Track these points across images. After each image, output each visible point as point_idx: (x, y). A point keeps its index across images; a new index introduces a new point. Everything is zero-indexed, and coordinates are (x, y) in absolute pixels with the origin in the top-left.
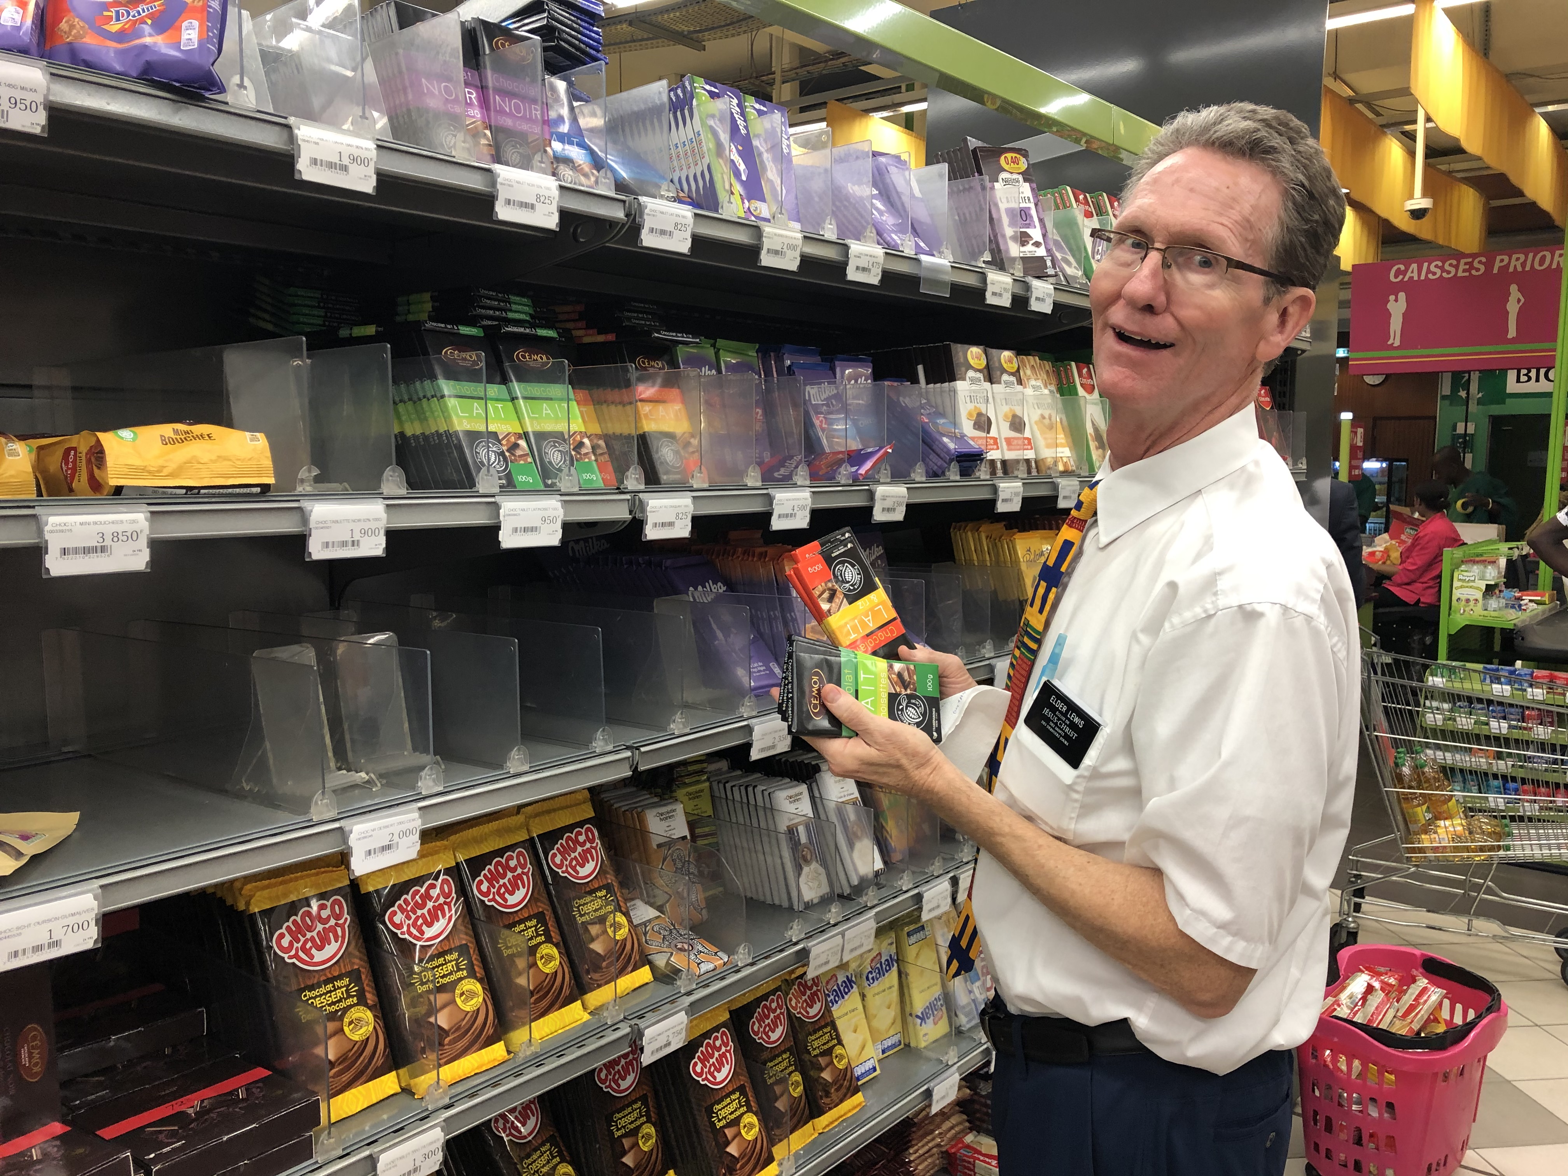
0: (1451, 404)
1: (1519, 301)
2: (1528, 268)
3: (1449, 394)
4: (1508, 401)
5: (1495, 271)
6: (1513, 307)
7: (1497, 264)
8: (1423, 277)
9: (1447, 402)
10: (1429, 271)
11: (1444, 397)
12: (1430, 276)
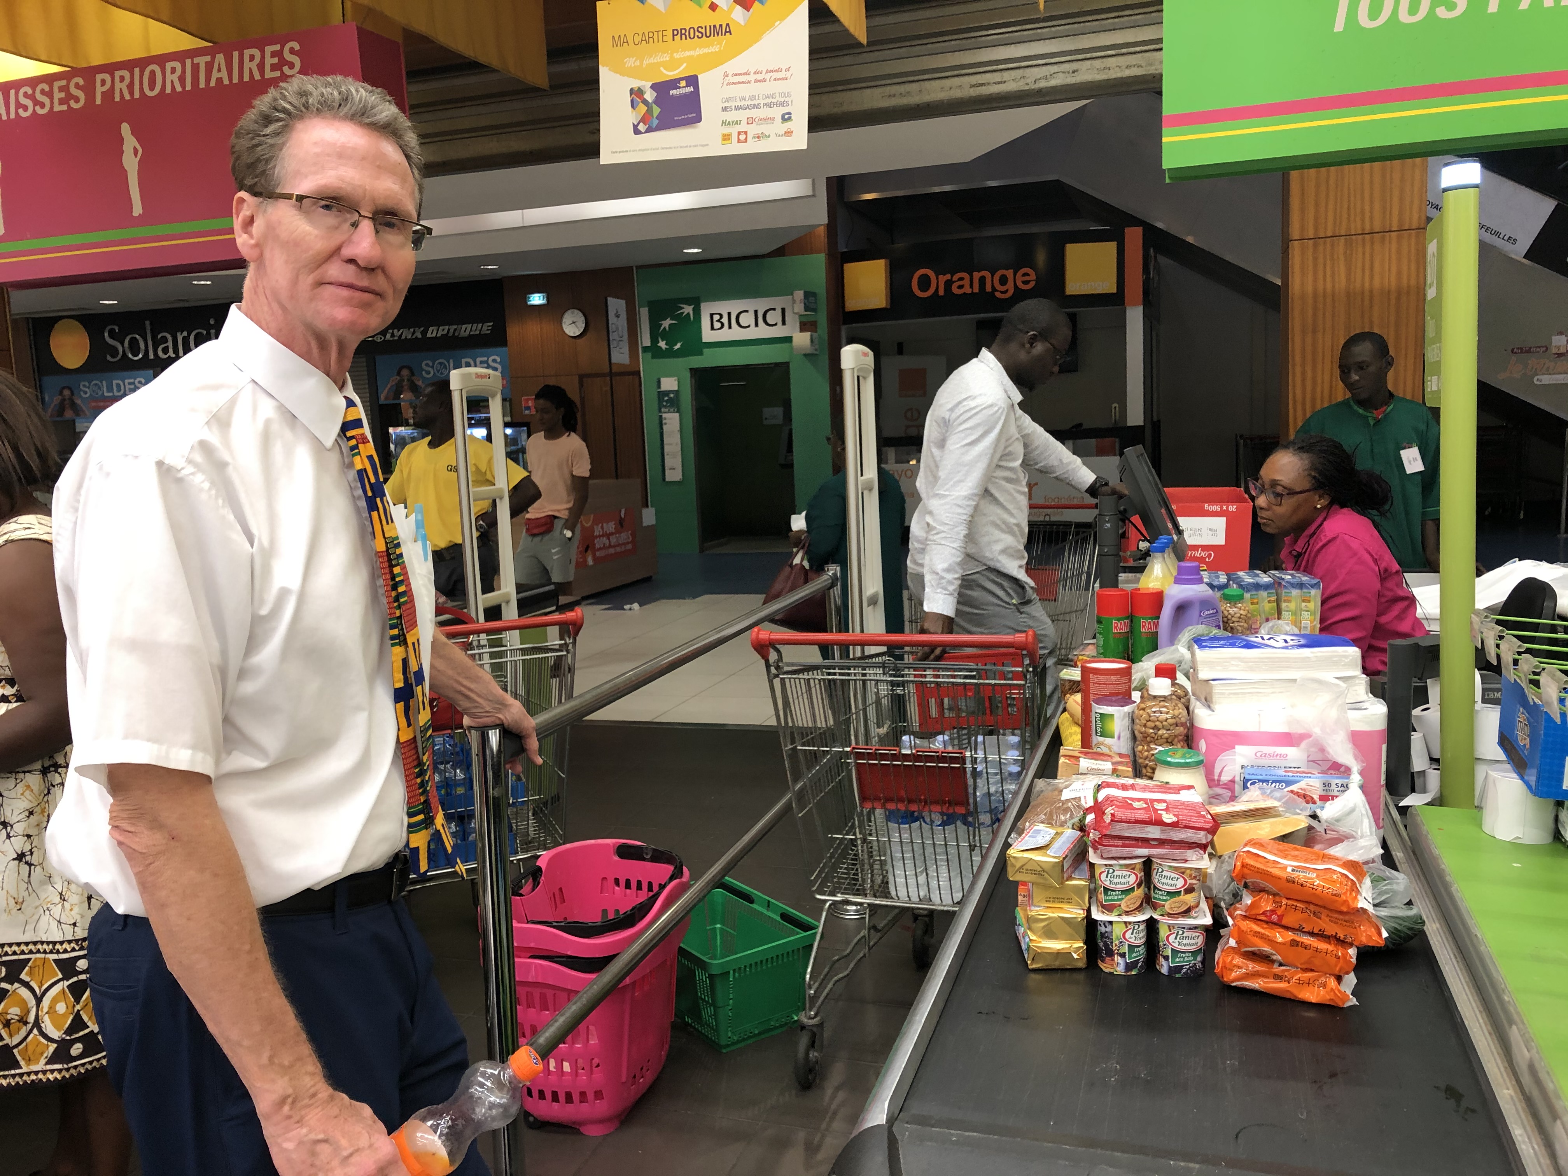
0: (653, 357)
1: (136, 151)
2: (137, 95)
3: (649, 345)
4: (706, 351)
5: (98, 101)
6: (131, 163)
7: (99, 90)
8: (12, 116)
9: (649, 355)
10: (19, 105)
11: (645, 349)
12: (24, 114)
